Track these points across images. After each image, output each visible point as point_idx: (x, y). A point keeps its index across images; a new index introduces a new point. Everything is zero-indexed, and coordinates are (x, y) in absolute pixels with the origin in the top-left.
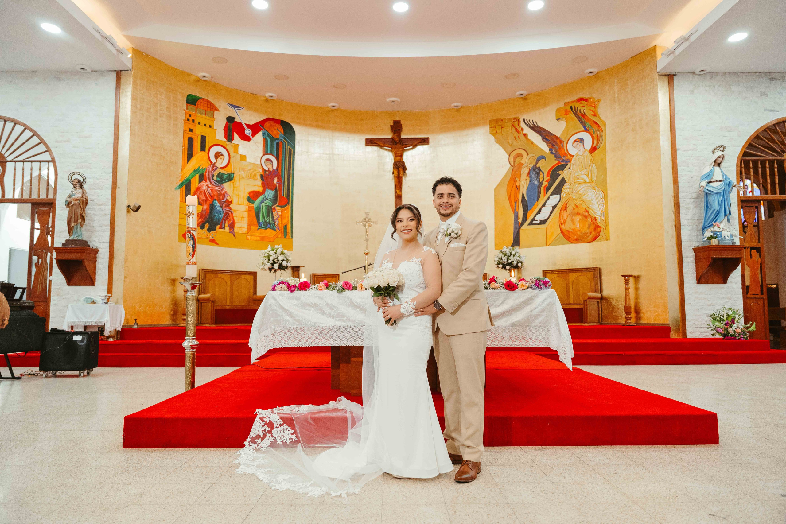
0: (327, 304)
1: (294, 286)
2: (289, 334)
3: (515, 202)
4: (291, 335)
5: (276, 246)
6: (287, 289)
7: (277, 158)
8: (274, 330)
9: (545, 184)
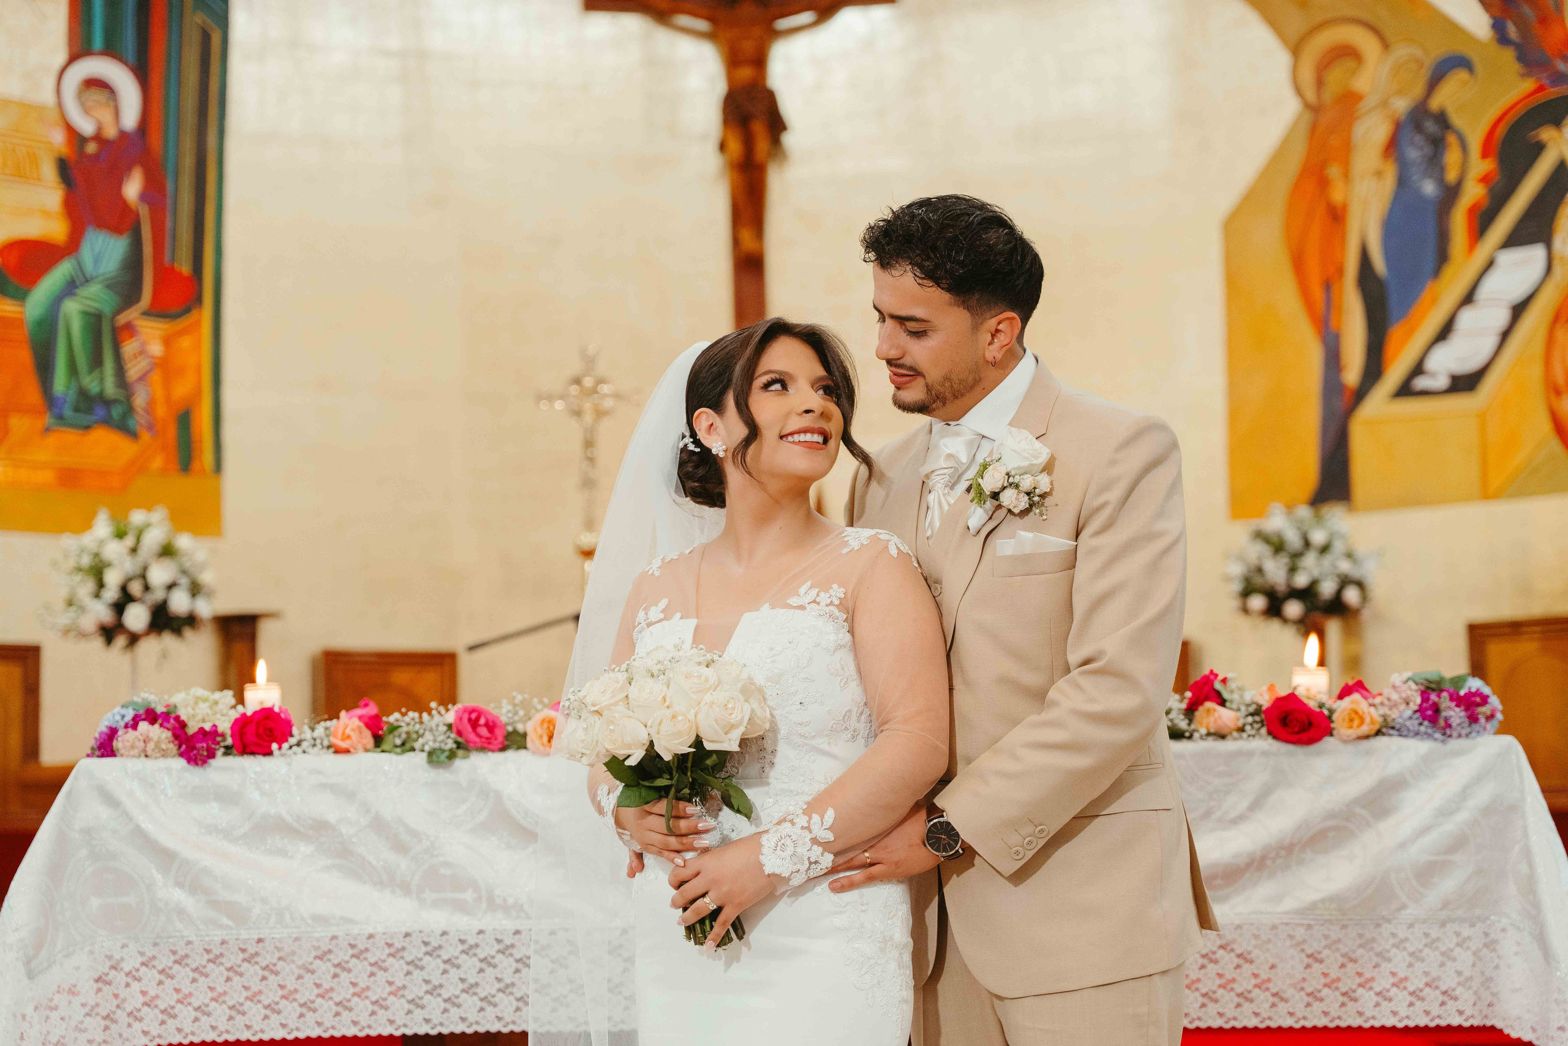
0: (378, 825)
1: (210, 736)
2: (183, 975)
3: (1327, 286)
4: (194, 980)
5: (137, 517)
6: (173, 748)
7: (141, 72)
8: (110, 958)
9: (1473, 193)
